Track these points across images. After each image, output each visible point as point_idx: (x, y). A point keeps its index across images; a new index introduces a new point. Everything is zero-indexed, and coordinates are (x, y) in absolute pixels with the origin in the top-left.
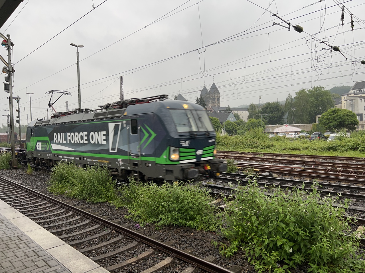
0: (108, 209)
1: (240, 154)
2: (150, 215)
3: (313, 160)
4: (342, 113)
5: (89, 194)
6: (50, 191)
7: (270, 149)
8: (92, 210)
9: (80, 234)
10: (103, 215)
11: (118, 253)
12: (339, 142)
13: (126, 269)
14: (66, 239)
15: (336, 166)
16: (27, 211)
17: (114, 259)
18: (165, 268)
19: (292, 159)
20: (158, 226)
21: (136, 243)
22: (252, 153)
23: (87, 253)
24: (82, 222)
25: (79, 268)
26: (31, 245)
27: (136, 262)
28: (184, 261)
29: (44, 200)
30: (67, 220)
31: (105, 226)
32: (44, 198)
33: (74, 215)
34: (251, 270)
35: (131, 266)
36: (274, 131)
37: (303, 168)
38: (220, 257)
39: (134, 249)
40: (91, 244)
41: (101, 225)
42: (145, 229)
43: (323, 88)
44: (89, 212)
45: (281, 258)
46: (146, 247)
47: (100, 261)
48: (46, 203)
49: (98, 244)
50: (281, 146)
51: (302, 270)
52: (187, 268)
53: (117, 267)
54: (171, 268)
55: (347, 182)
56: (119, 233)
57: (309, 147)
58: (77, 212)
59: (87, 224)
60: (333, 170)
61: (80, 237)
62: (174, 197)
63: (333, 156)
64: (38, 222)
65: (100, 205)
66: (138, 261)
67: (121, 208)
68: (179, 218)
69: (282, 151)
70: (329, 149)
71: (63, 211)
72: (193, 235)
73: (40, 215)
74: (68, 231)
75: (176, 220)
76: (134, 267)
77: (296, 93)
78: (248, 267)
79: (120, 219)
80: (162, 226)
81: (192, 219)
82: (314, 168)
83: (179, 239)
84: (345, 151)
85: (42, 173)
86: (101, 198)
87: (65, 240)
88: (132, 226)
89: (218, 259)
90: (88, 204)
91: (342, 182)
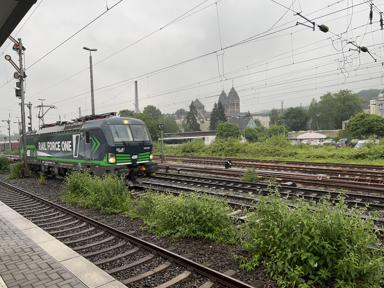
0: (123, 220)
1: (261, 162)
2: (166, 226)
3: (339, 168)
4: (371, 118)
5: (103, 204)
6: (63, 201)
7: (294, 157)
8: (106, 221)
9: (94, 246)
10: (117, 226)
11: (134, 266)
12: (368, 150)
13: (142, 283)
14: (80, 251)
15: (364, 175)
16: (39, 222)
17: (130, 272)
18: (183, 282)
19: (317, 167)
20: (175, 238)
21: (153, 256)
22: (274, 161)
23: (101, 266)
24: (96, 233)
25: (94, 281)
26: (44, 257)
27: (153, 276)
28: (202, 275)
29: (56, 210)
30: (81, 231)
31: (120, 238)
32: (57, 208)
33: (87, 226)
34: (273, 285)
35: (147, 280)
36: (297, 138)
37: (328, 177)
38: (241, 272)
39: (150, 262)
40: (105, 256)
41: (116, 237)
42: (161, 241)
43: (350, 91)
44: (103, 223)
45: (305, 273)
46: (163, 260)
47: (115, 274)
48: (59, 213)
49: (112, 257)
50: (306, 154)
51: (328, 285)
52: (206, 282)
53: (133, 281)
54: (189, 283)
55: (377, 193)
56: (135, 245)
57: (335, 154)
58: (91, 223)
59: (101, 236)
60: (361, 180)
61: (93, 249)
62: (192, 207)
63: (362, 164)
64: (51, 233)
65: (114, 215)
66: (154, 274)
67: (136, 219)
68: (197, 230)
69: (306, 159)
70: (357, 157)
71: (76, 221)
72: (212, 248)
73: (53, 225)
74: (82, 242)
75: (194, 232)
76: (150, 281)
77: (321, 97)
78: (270, 282)
79: (136, 231)
80: (179, 238)
81: (211, 231)
82: (341, 177)
83: (197, 252)
84: (374, 159)
85: (55, 182)
86: (116, 208)
87: (78, 252)
88: (147, 237)
89: (238, 274)
90: (102, 214)
91: (371, 192)
